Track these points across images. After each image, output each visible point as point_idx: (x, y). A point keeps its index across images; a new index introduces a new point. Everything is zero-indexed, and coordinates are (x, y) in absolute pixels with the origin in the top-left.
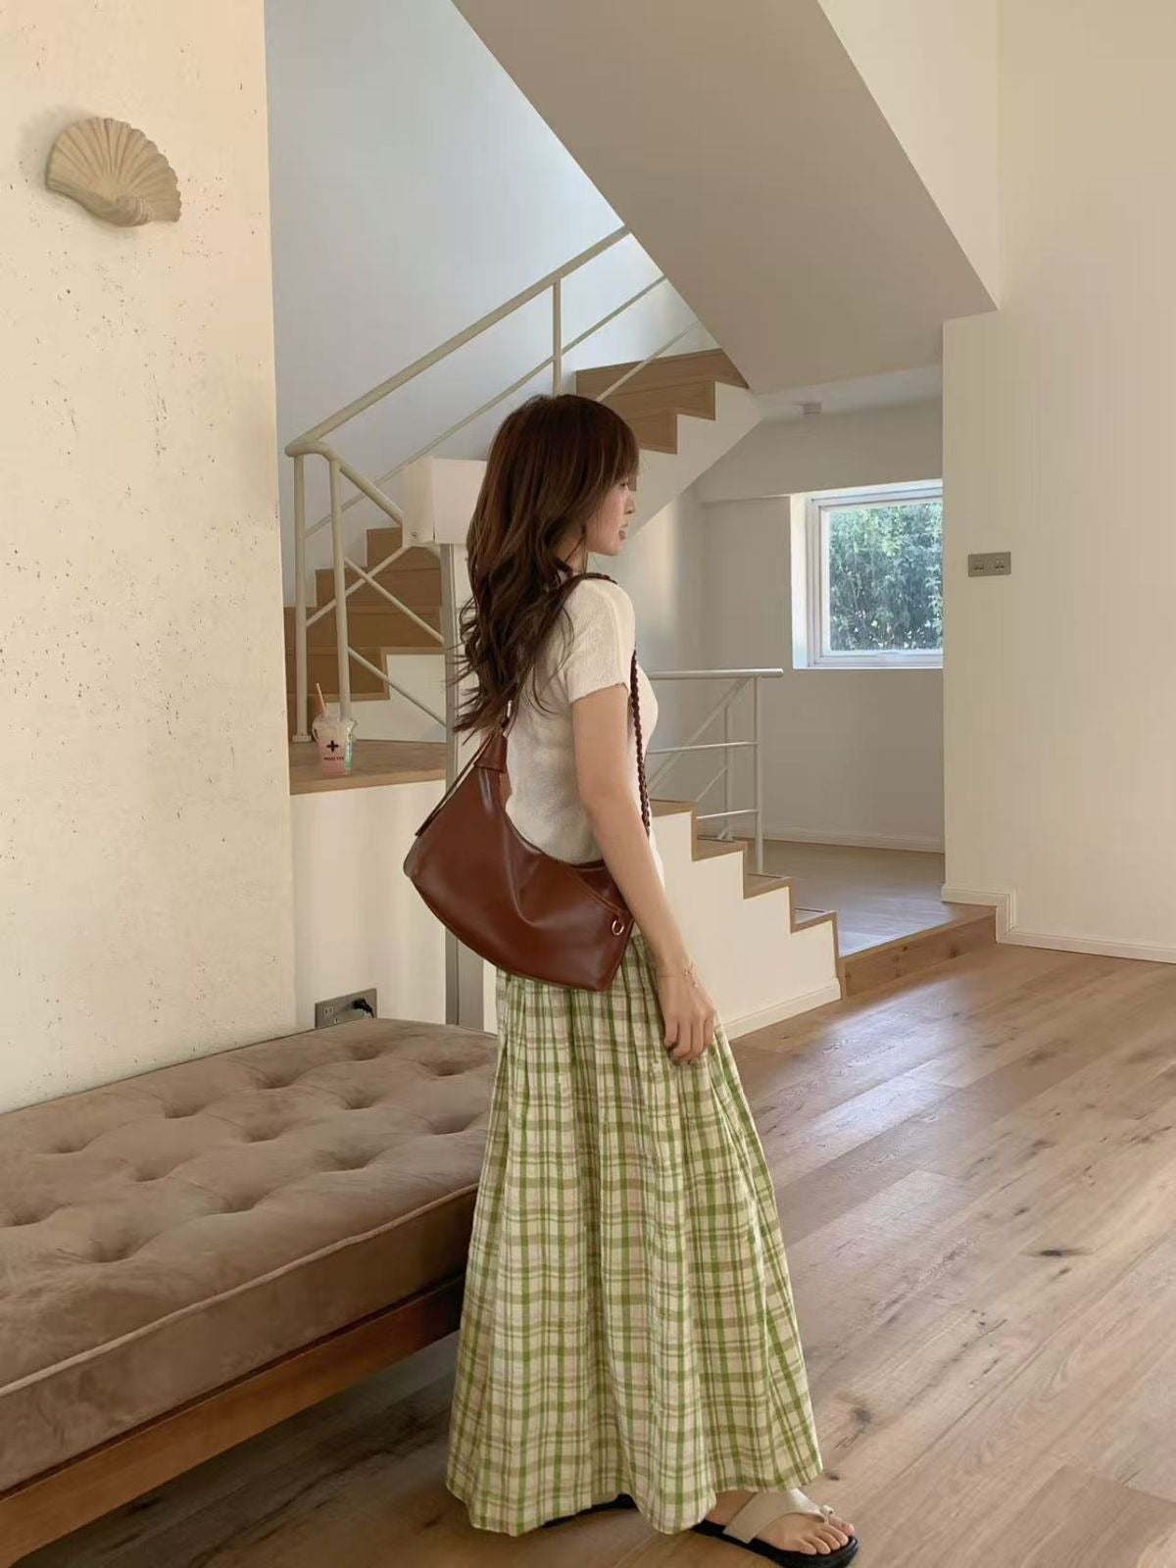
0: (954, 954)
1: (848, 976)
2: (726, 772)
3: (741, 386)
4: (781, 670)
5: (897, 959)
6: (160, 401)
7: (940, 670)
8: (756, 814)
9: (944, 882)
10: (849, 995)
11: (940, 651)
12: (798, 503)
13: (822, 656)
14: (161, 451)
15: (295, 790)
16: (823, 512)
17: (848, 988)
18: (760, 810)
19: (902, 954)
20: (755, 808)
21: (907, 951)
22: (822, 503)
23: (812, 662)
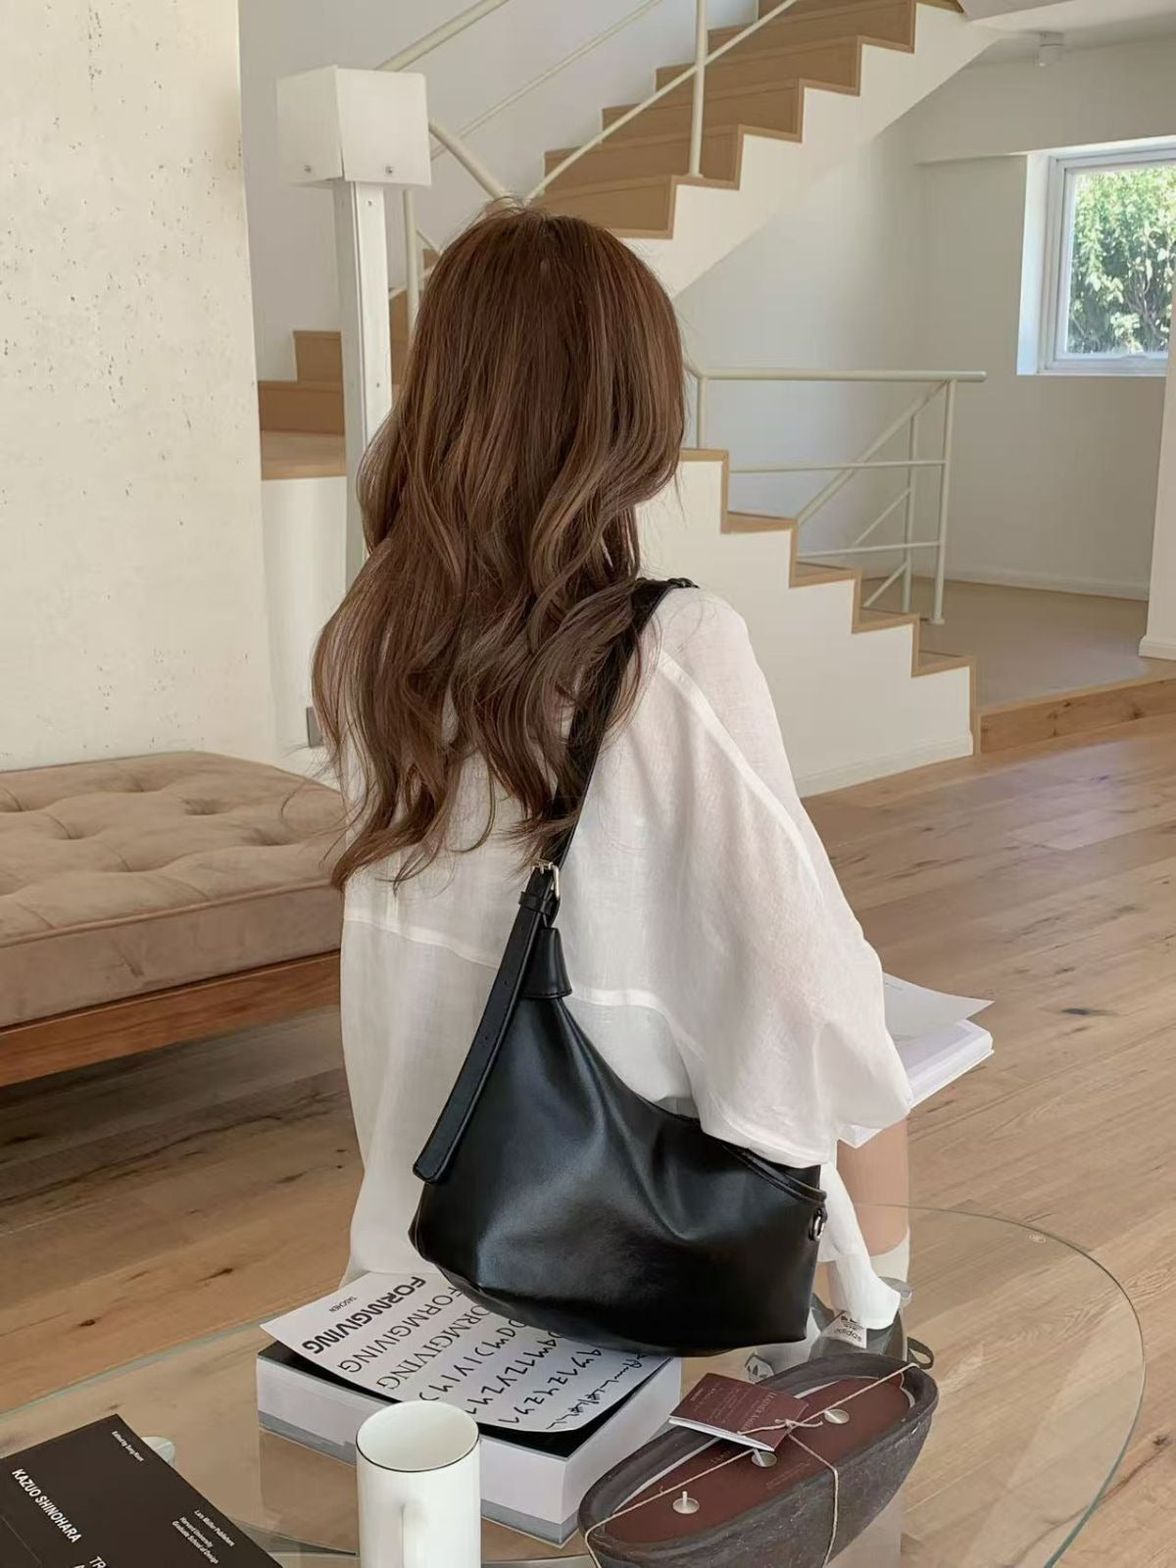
0: (1137, 715)
1: (984, 730)
2: (908, 497)
3: (951, 9)
4: (984, 373)
5: (1055, 716)
6: (94, 16)
7: (1162, 378)
8: (938, 547)
9: (1145, 633)
10: (983, 751)
11: (1164, 355)
12: (1036, 163)
13: (1055, 360)
14: (96, 74)
15: (267, 474)
16: (1069, 176)
17: (984, 741)
18: (943, 541)
19: (1063, 710)
20: (938, 539)
21: (1069, 708)
22: (1070, 164)
23: (1042, 366)
